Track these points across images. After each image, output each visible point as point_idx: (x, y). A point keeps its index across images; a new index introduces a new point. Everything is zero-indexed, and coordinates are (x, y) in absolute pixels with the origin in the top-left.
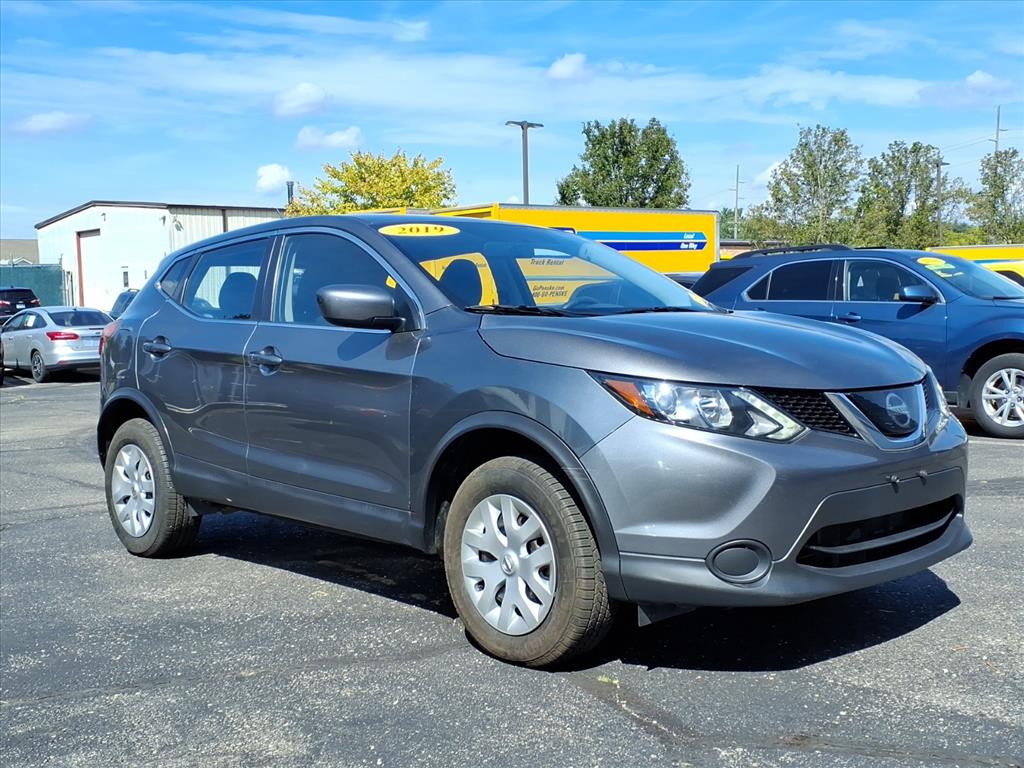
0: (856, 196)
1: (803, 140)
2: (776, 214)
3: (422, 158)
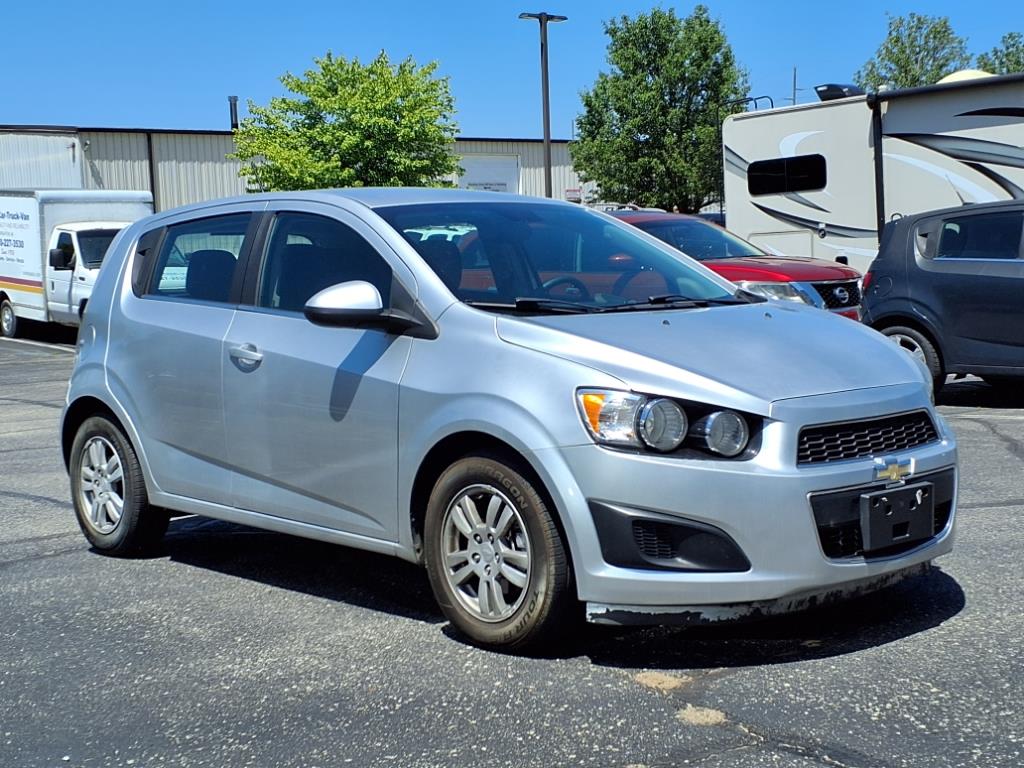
1: (894, 34)
3: (412, 64)
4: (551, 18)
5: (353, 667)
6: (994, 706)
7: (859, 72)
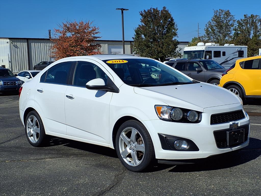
0: (234, 32)
1: (216, 14)
2: (208, 39)
4: (124, 9)
7: (206, 24)
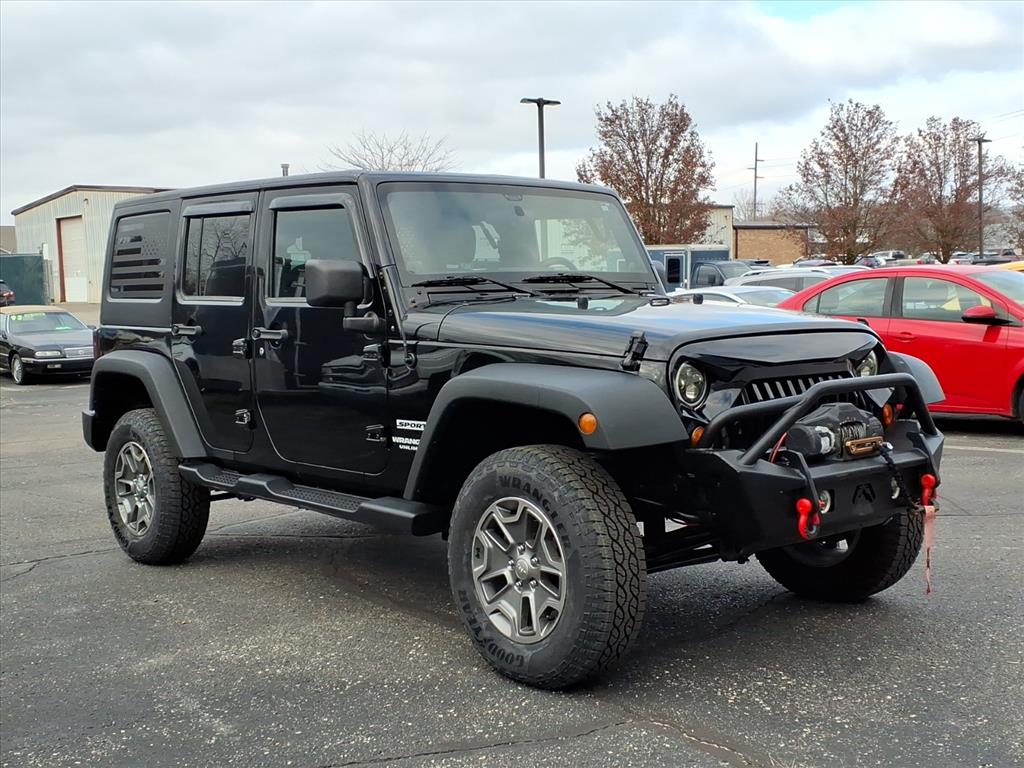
1: (835, 117)
4: (548, 102)
5: (318, 653)
6: (830, 692)
7: (805, 150)
